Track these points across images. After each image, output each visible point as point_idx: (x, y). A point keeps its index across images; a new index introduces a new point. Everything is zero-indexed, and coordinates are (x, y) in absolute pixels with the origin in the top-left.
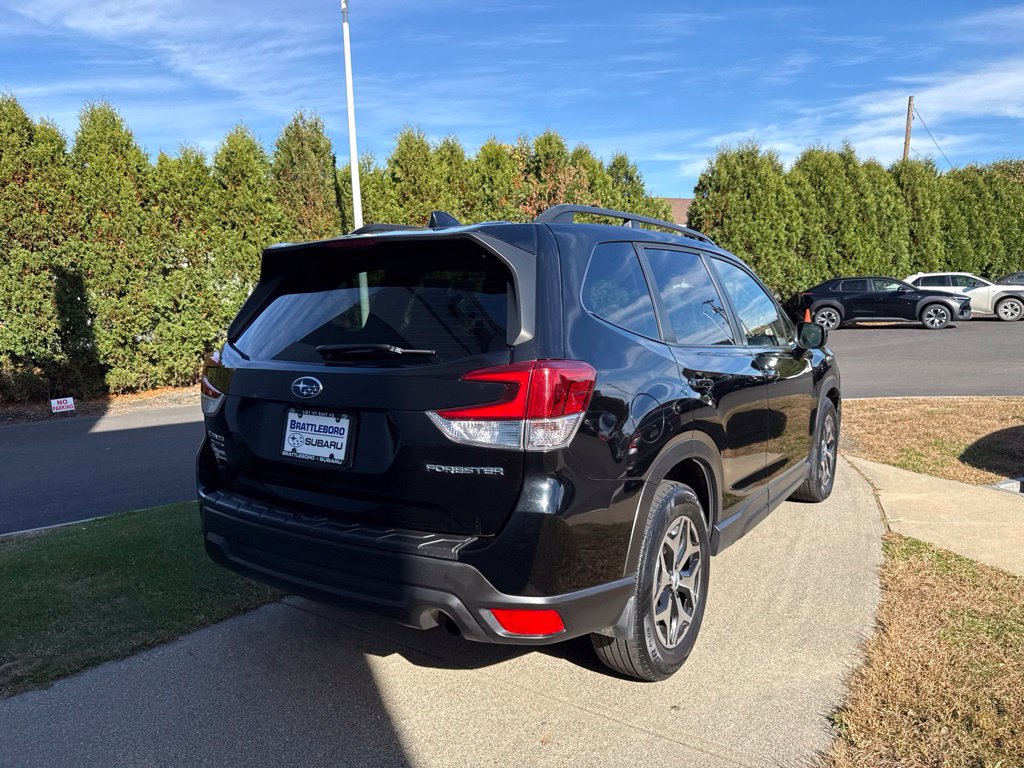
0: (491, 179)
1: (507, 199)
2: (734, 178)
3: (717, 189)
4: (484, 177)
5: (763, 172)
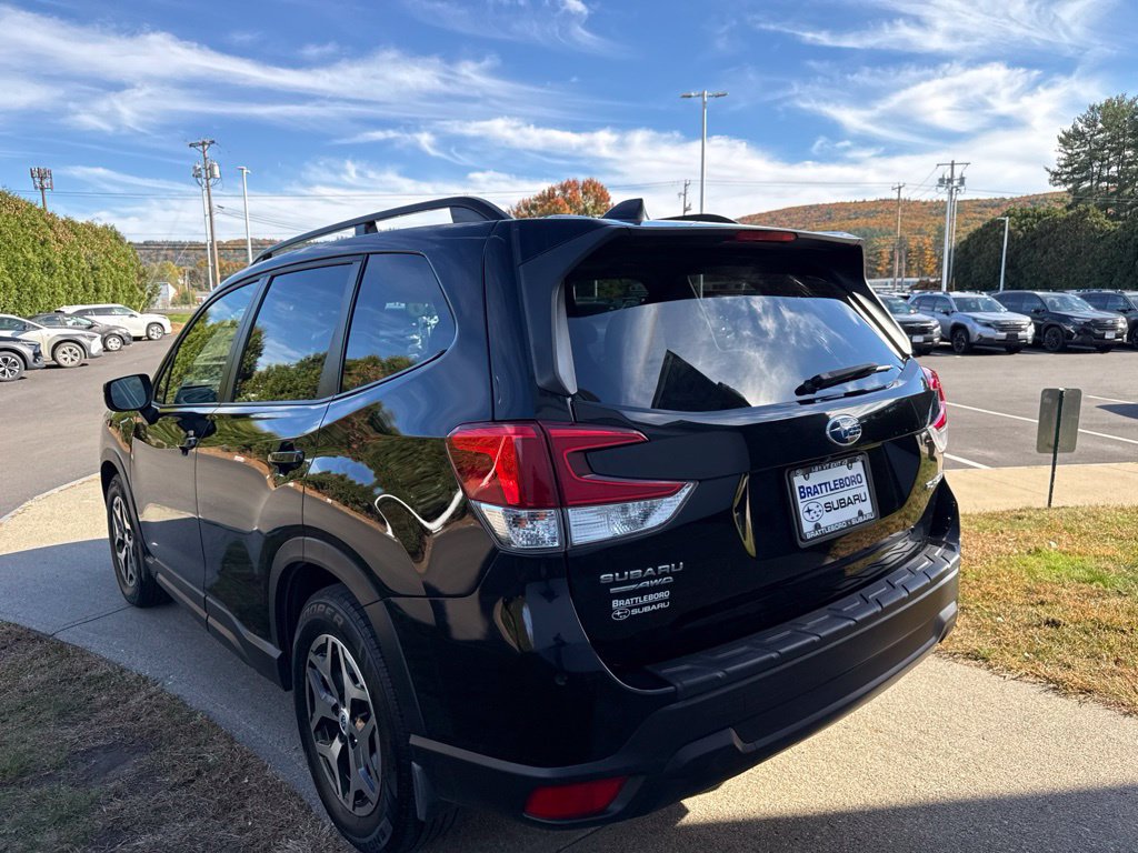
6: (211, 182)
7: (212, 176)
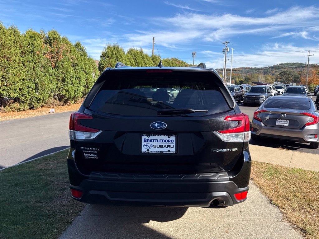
0: (32, 44)
1: (39, 52)
2: (113, 54)
3: (108, 57)
4: (29, 43)
5: (121, 54)
6: (227, 53)
7: (227, 51)
